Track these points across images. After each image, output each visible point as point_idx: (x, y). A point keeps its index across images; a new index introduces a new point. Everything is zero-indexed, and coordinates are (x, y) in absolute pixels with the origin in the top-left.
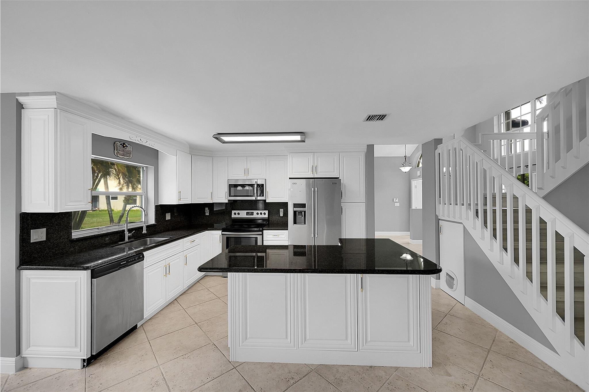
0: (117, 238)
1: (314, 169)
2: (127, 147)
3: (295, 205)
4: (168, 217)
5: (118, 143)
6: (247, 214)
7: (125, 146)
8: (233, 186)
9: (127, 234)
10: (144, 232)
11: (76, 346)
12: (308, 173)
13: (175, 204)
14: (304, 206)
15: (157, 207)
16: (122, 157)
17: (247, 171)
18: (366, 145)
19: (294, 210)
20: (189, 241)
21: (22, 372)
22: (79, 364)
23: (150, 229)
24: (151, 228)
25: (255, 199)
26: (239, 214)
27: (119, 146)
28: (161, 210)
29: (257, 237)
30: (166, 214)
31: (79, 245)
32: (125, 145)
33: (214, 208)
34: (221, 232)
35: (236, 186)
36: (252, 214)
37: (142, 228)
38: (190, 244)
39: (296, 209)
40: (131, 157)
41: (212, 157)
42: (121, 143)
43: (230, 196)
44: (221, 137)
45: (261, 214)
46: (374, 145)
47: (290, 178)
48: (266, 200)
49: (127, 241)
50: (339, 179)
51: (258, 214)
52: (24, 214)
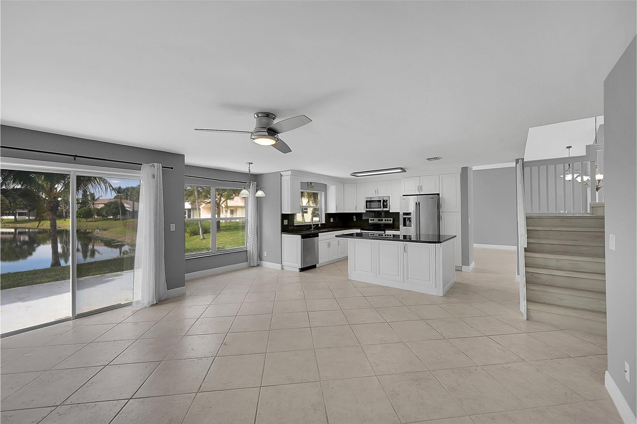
1: (420, 188)
3: (404, 214)
4: (332, 220)
6: (379, 220)
7: (312, 184)
8: (369, 202)
9: (313, 227)
10: (320, 226)
11: (297, 263)
12: (415, 191)
13: (334, 212)
14: (409, 214)
15: (325, 214)
16: (310, 189)
17: (377, 192)
18: (461, 168)
19: (403, 217)
21: (282, 270)
22: (298, 270)
24: (323, 225)
25: (382, 210)
26: (373, 220)
27: (309, 184)
28: (328, 216)
30: (331, 218)
33: (362, 217)
34: (360, 230)
35: (371, 201)
36: (382, 220)
37: (318, 224)
39: (405, 216)
40: (315, 189)
41: (355, 183)
43: (367, 208)
44: (356, 174)
45: (388, 220)
46: (467, 167)
47: (403, 195)
48: (389, 211)
49: (312, 229)
50: (438, 194)
51: (385, 220)
52: (283, 214)
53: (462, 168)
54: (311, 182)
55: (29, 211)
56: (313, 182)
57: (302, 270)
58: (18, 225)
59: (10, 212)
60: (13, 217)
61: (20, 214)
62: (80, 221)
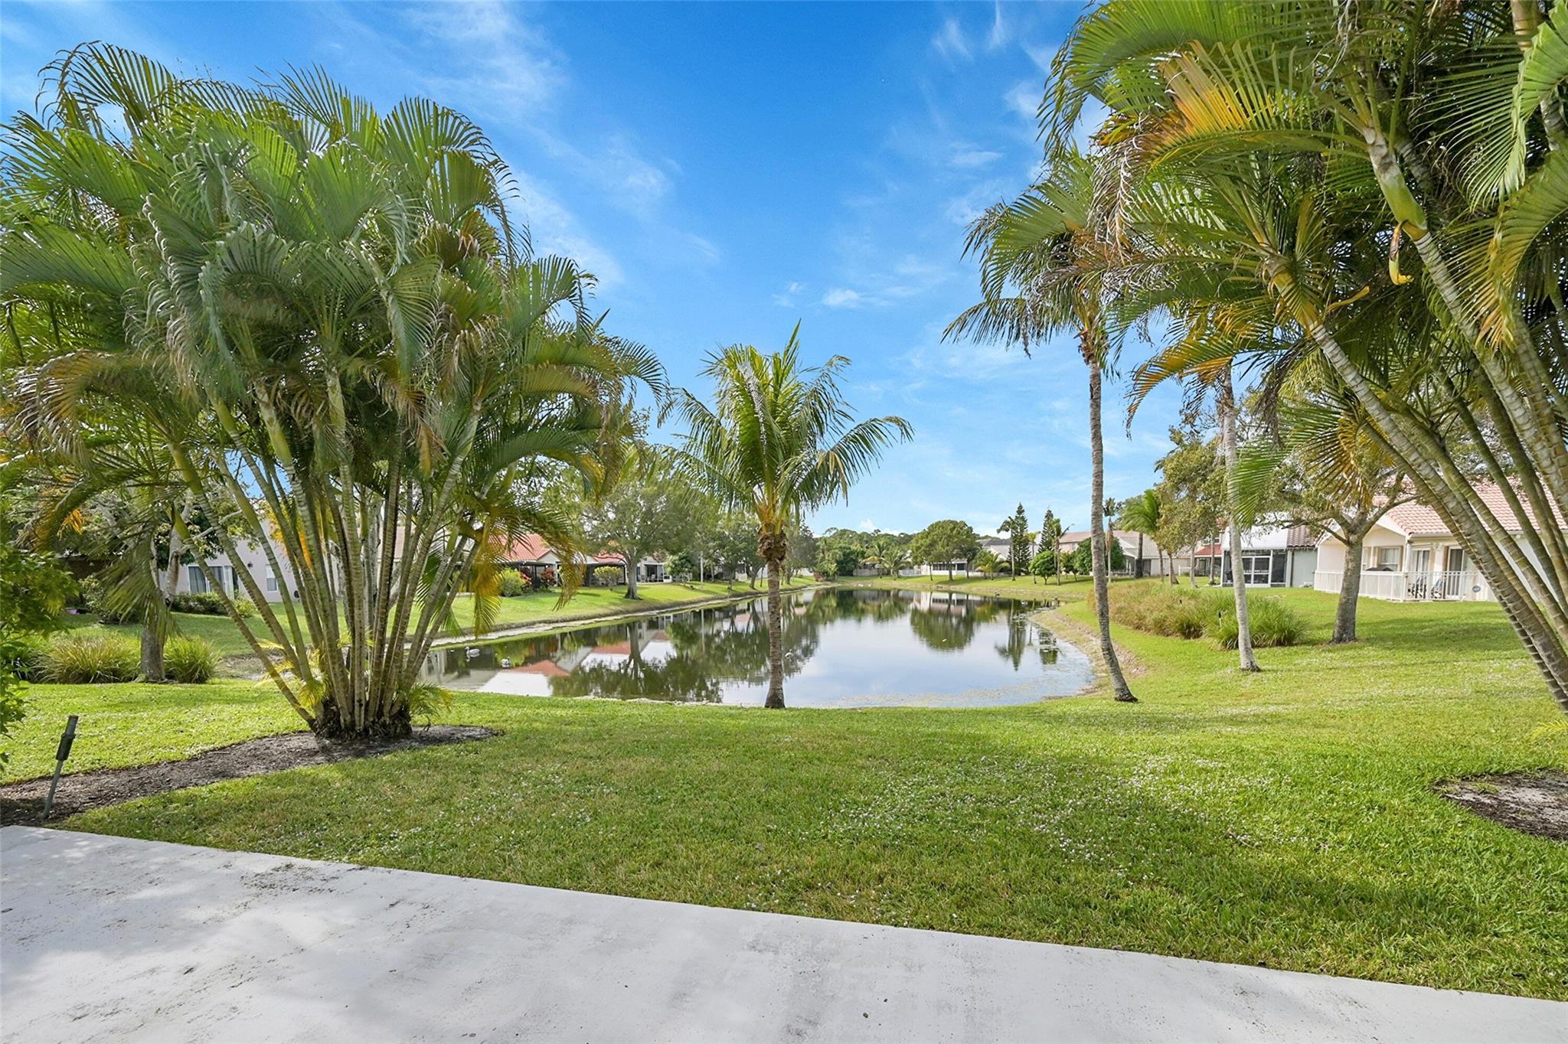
55: (969, 561)
59: (942, 563)
60: (946, 573)
61: (961, 567)
62: (1035, 583)
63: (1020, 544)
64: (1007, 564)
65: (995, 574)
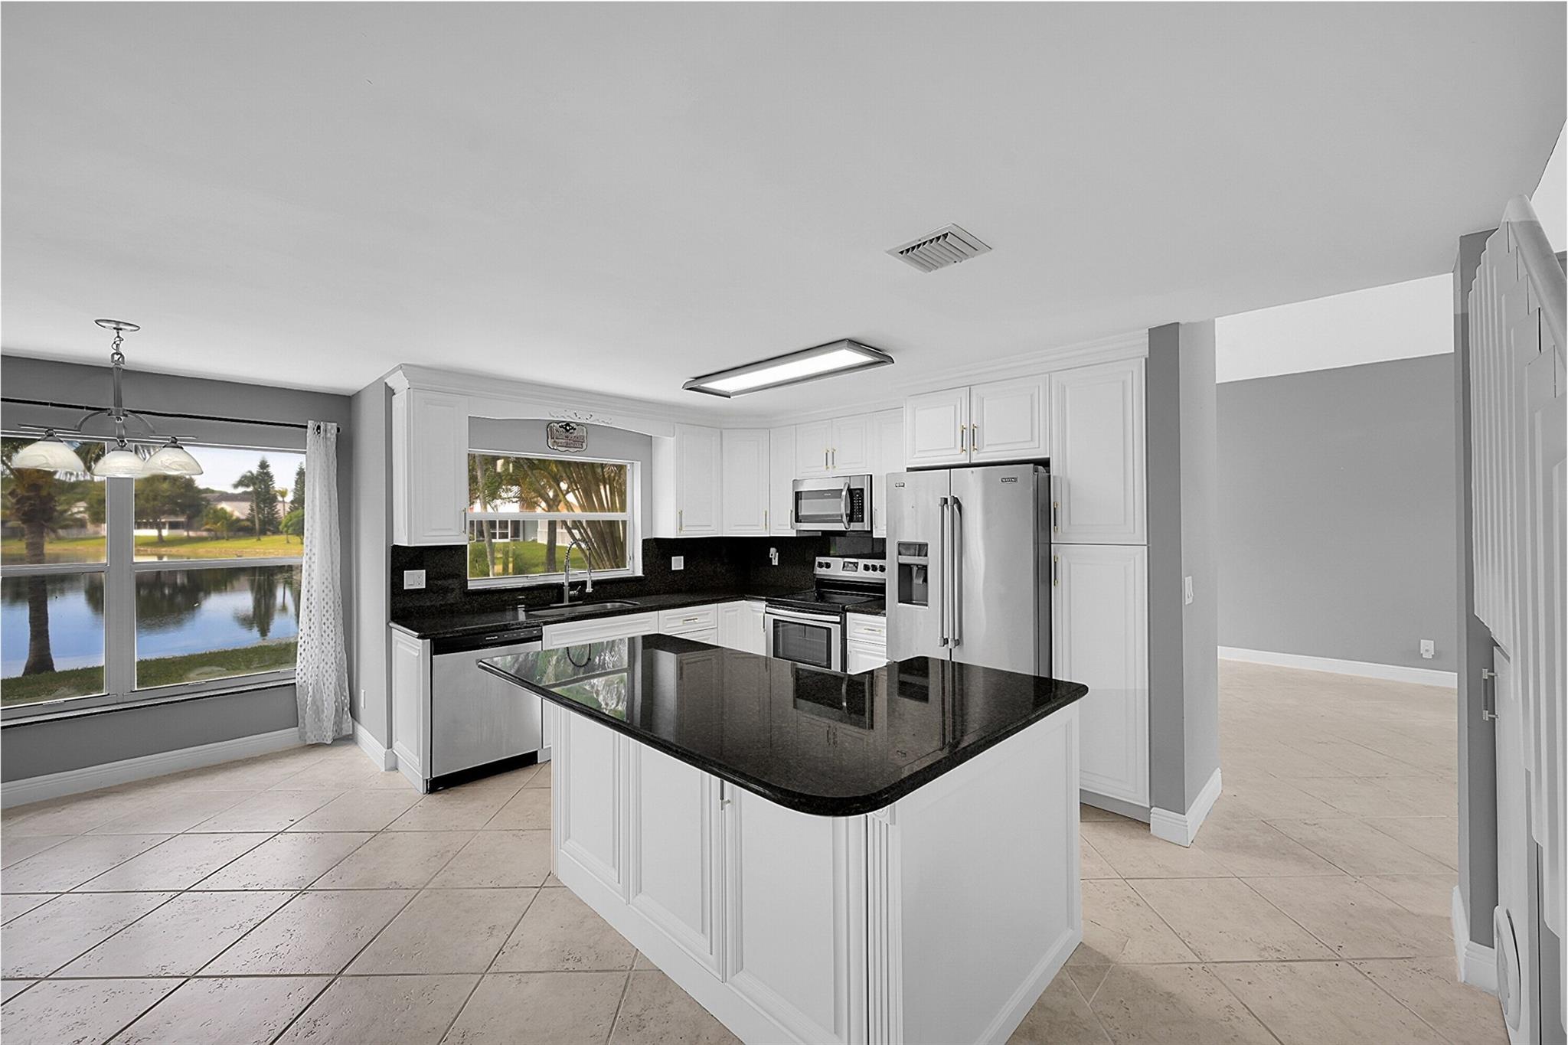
0: (553, 598)
1: (969, 437)
2: (575, 429)
3: (902, 545)
4: (678, 563)
5: (556, 424)
6: (846, 567)
7: (570, 429)
8: (804, 498)
9: (569, 592)
10: (589, 590)
12: (952, 452)
13: (673, 537)
14: (921, 549)
15: (644, 541)
16: (564, 449)
17: (830, 458)
19: (900, 561)
20: (682, 617)
21: (392, 772)
22: (421, 786)
23: (628, 586)
24: (632, 584)
25: (844, 528)
26: (828, 566)
27: (557, 431)
28: (658, 550)
29: (830, 629)
30: (673, 558)
31: (479, 600)
32: (569, 426)
34: (765, 605)
35: (808, 495)
36: (856, 567)
38: (681, 624)
39: (906, 559)
40: (585, 447)
41: (768, 429)
42: (560, 424)
43: (799, 519)
44: (702, 385)
45: (874, 568)
46: (1178, 323)
47: (909, 470)
48: (871, 532)
49: (566, 603)
50: (1045, 463)
51: (866, 568)
52: (395, 546)
53: (1149, 330)
54: (568, 425)
55: (190, 518)
56: (578, 424)
57: (437, 785)
58: (163, 550)
59: (148, 521)
60: (154, 533)
61: (174, 526)
62: (288, 542)
63: (264, 501)
64: (248, 523)
65: (231, 534)
